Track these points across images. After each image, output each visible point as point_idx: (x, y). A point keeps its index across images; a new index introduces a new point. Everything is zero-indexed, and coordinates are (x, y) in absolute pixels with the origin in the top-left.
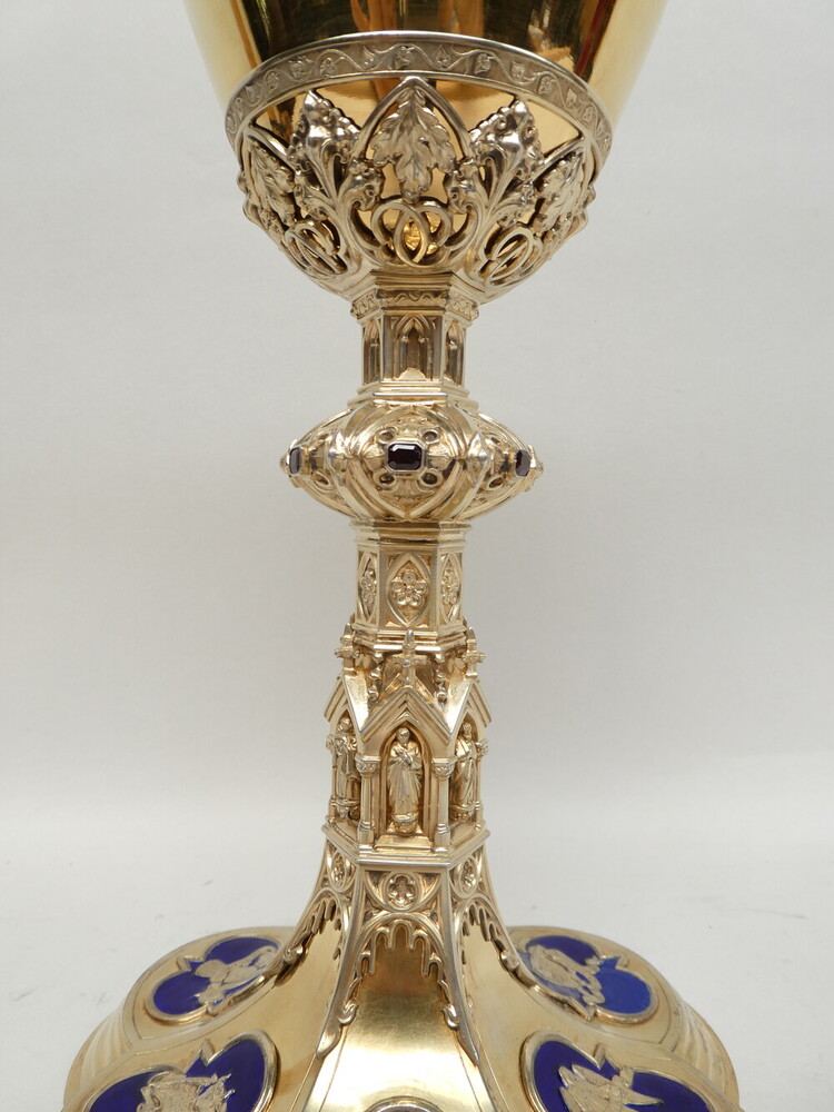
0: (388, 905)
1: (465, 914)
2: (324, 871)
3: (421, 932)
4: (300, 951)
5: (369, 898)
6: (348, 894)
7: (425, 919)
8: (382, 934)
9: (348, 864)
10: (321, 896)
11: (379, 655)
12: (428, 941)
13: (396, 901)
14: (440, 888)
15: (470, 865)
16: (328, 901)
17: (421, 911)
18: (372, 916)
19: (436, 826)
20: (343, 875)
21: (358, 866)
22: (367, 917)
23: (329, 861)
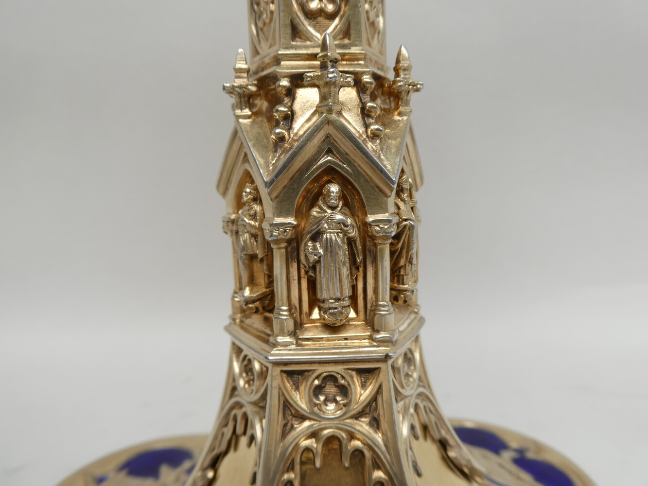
0: (313, 413)
1: (412, 415)
2: (232, 378)
3: (357, 443)
4: (210, 474)
5: (287, 406)
6: (261, 404)
7: (363, 426)
8: (308, 449)
9: (257, 366)
10: (232, 408)
11: (285, 83)
12: (368, 454)
13: (324, 407)
14: (380, 387)
15: (409, 355)
16: (239, 413)
17: (357, 416)
18: (292, 428)
19: (376, 306)
20: (253, 380)
21: (270, 366)
22: (287, 429)
23: (236, 368)
